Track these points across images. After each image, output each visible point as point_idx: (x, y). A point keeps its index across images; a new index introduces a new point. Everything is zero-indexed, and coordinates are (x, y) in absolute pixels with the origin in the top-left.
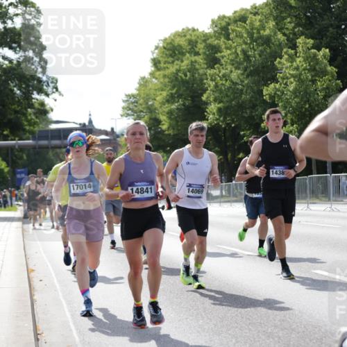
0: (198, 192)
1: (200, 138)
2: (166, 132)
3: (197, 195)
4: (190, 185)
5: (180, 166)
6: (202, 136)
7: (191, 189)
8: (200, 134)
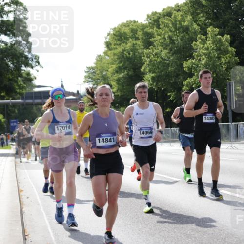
0: (148, 133)
1: (143, 94)
3: (148, 135)
4: (141, 129)
5: (132, 116)
6: (145, 92)
7: (142, 132)
8: (143, 91)
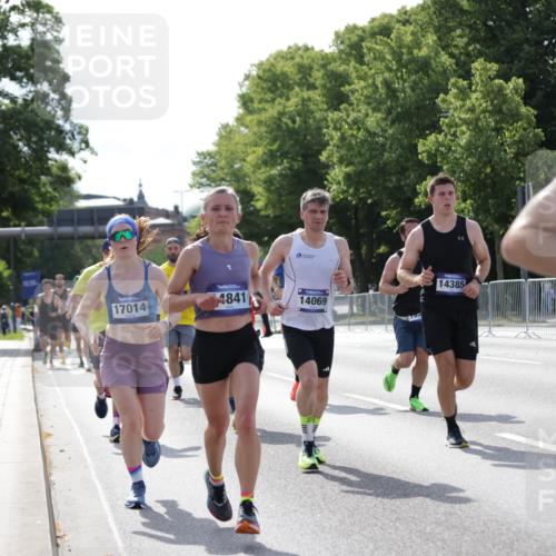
0: (318, 301)
1: (319, 216)
2: (263, 213)
3: (317, 307)
4: (303, 292)
5: (287, 260)
6: (322, 212)
7: (305, 298)
8: (319, 209)
